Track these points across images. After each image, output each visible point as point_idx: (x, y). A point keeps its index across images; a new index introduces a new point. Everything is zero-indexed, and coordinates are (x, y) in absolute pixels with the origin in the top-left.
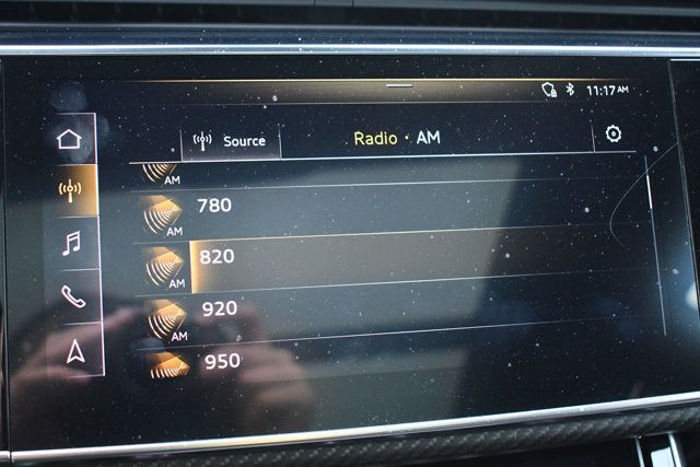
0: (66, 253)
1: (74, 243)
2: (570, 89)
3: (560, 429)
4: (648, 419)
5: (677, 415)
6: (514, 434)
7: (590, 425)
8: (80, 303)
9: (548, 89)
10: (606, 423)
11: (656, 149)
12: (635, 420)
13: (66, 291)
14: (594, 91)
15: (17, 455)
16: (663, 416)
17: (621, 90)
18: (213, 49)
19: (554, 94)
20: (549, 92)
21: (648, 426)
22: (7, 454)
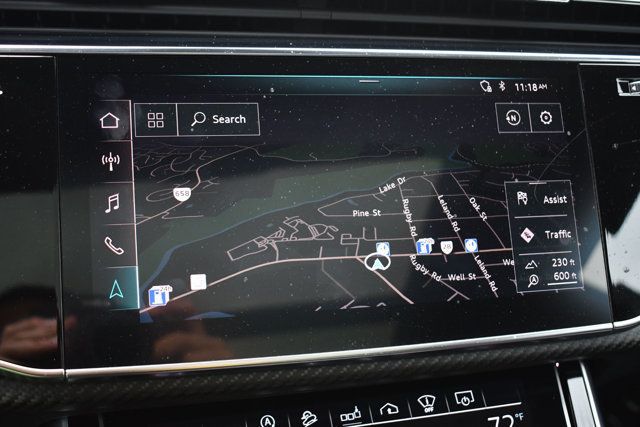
0: (108, 211)
1: (114, 203)
2: (502, 86)
3: (497, 355)
4: (566, 346)
5: (588, 343)
6: (461, 358)
7: (521, 351)
8: (119, 251)
9: (485, 85)
10: (533, 350)
11: (569, 133)
12: (556, 347)
13: (108, 241)
14: (520, 87)
15: (70, 371)
16: (577, 345)
17: (542, 87)
18: (223, 51)
19: (489, 89)
21: (565, 352)
22: (62, 371)
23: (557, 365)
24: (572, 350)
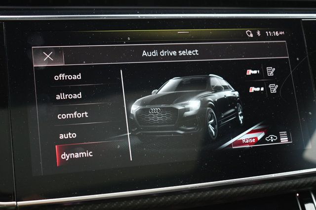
2: (259, 33)
3: (263, 187)
4: (302, 181)
6: (243, 189)
9: (249, 33)
11: (298, 59)
14: (269, 34)
15: (20, 203)
16: (308, 180)
17: (281, 33)
18: (100, 17)
19: (251, 35)
20: (249, 35)
21: (302, 184)
22: (15, 203)
23: (298, 195)
24: (306, 183)
